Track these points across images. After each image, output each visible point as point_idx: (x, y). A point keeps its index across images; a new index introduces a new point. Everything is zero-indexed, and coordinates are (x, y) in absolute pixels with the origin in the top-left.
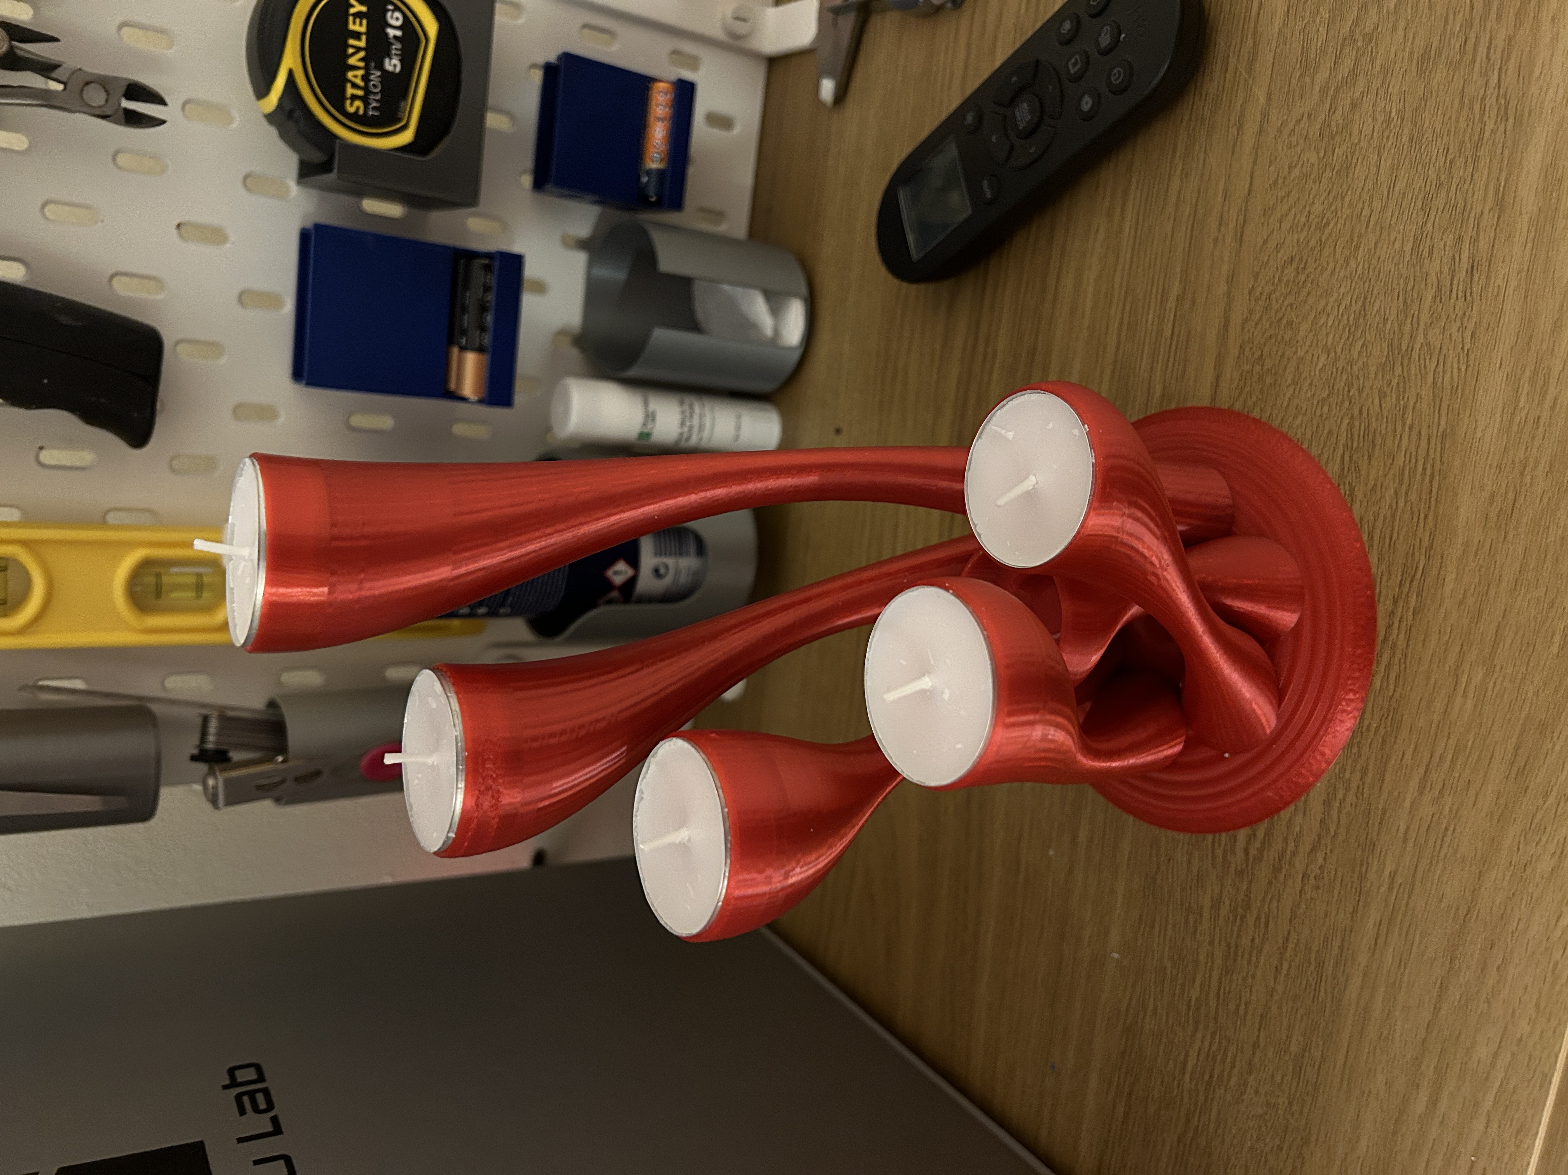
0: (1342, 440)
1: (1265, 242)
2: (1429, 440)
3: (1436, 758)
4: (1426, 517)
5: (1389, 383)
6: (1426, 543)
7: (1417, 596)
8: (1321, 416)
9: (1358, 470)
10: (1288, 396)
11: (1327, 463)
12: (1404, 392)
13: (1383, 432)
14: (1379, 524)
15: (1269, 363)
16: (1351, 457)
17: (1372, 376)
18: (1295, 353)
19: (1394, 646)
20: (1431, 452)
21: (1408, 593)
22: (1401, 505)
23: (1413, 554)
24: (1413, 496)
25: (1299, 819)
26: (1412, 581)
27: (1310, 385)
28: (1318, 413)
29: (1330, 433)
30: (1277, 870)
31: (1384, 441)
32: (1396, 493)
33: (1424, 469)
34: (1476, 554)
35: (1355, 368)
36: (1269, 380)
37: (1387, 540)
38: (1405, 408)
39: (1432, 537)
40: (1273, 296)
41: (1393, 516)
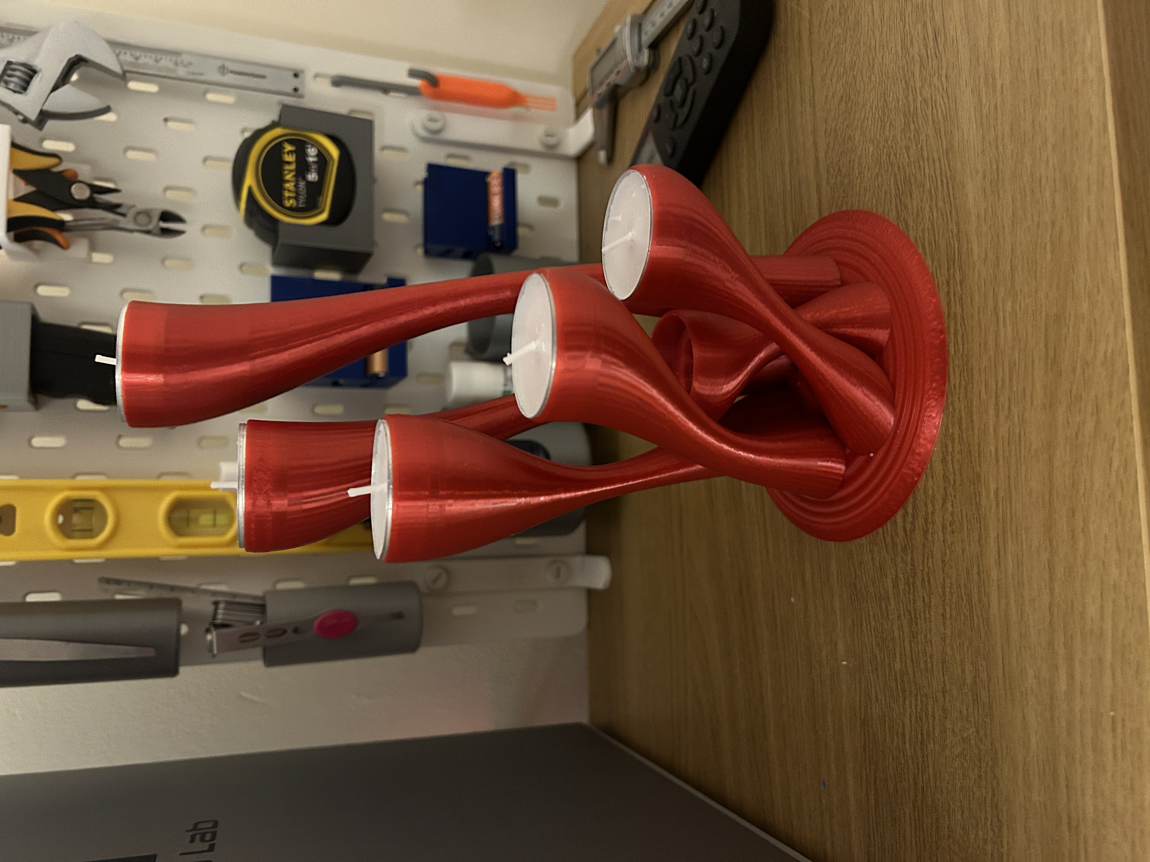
0: (893, 192)
1: (826, 96)
2: (940, 161)
3: (1000, 383)
4: (951, 214)
5: (909, 138)
6: (955, 231)
7: (960, 271)
8: (878, 185)
9: (906, 207)
10: (858, 184)
11: (888, 215)
12: (919, 139)
13: (914, 172)
14: (926, 235)
15: (844, 171)
16: (900, 200)
17: (899, 140)
18: (856, 154)
19: (955, 316)
20: (943, 167)
21: (954, 272)
22: (935, 214)
23: (950, 243)
24: (940, 204)
25: (930, 484)
26: (954, 263)
27: (868, 169)
28: (876, 185)
29: (886, 192)
30: (926, 532)
31: (916, 179)
32: (931, 209)
33: (942, 181)
34: (985, 220)
35: (889, 142)
36: (846, 181)
37: (933, 243)
38: (922, 147)
39: (958, 224)
40: (838, 128)
41: (933, 225)
